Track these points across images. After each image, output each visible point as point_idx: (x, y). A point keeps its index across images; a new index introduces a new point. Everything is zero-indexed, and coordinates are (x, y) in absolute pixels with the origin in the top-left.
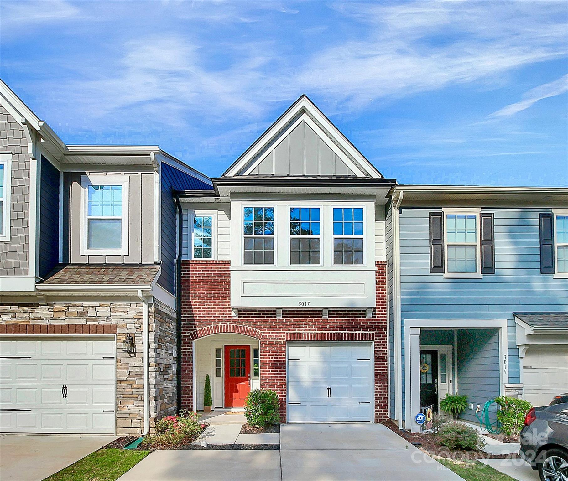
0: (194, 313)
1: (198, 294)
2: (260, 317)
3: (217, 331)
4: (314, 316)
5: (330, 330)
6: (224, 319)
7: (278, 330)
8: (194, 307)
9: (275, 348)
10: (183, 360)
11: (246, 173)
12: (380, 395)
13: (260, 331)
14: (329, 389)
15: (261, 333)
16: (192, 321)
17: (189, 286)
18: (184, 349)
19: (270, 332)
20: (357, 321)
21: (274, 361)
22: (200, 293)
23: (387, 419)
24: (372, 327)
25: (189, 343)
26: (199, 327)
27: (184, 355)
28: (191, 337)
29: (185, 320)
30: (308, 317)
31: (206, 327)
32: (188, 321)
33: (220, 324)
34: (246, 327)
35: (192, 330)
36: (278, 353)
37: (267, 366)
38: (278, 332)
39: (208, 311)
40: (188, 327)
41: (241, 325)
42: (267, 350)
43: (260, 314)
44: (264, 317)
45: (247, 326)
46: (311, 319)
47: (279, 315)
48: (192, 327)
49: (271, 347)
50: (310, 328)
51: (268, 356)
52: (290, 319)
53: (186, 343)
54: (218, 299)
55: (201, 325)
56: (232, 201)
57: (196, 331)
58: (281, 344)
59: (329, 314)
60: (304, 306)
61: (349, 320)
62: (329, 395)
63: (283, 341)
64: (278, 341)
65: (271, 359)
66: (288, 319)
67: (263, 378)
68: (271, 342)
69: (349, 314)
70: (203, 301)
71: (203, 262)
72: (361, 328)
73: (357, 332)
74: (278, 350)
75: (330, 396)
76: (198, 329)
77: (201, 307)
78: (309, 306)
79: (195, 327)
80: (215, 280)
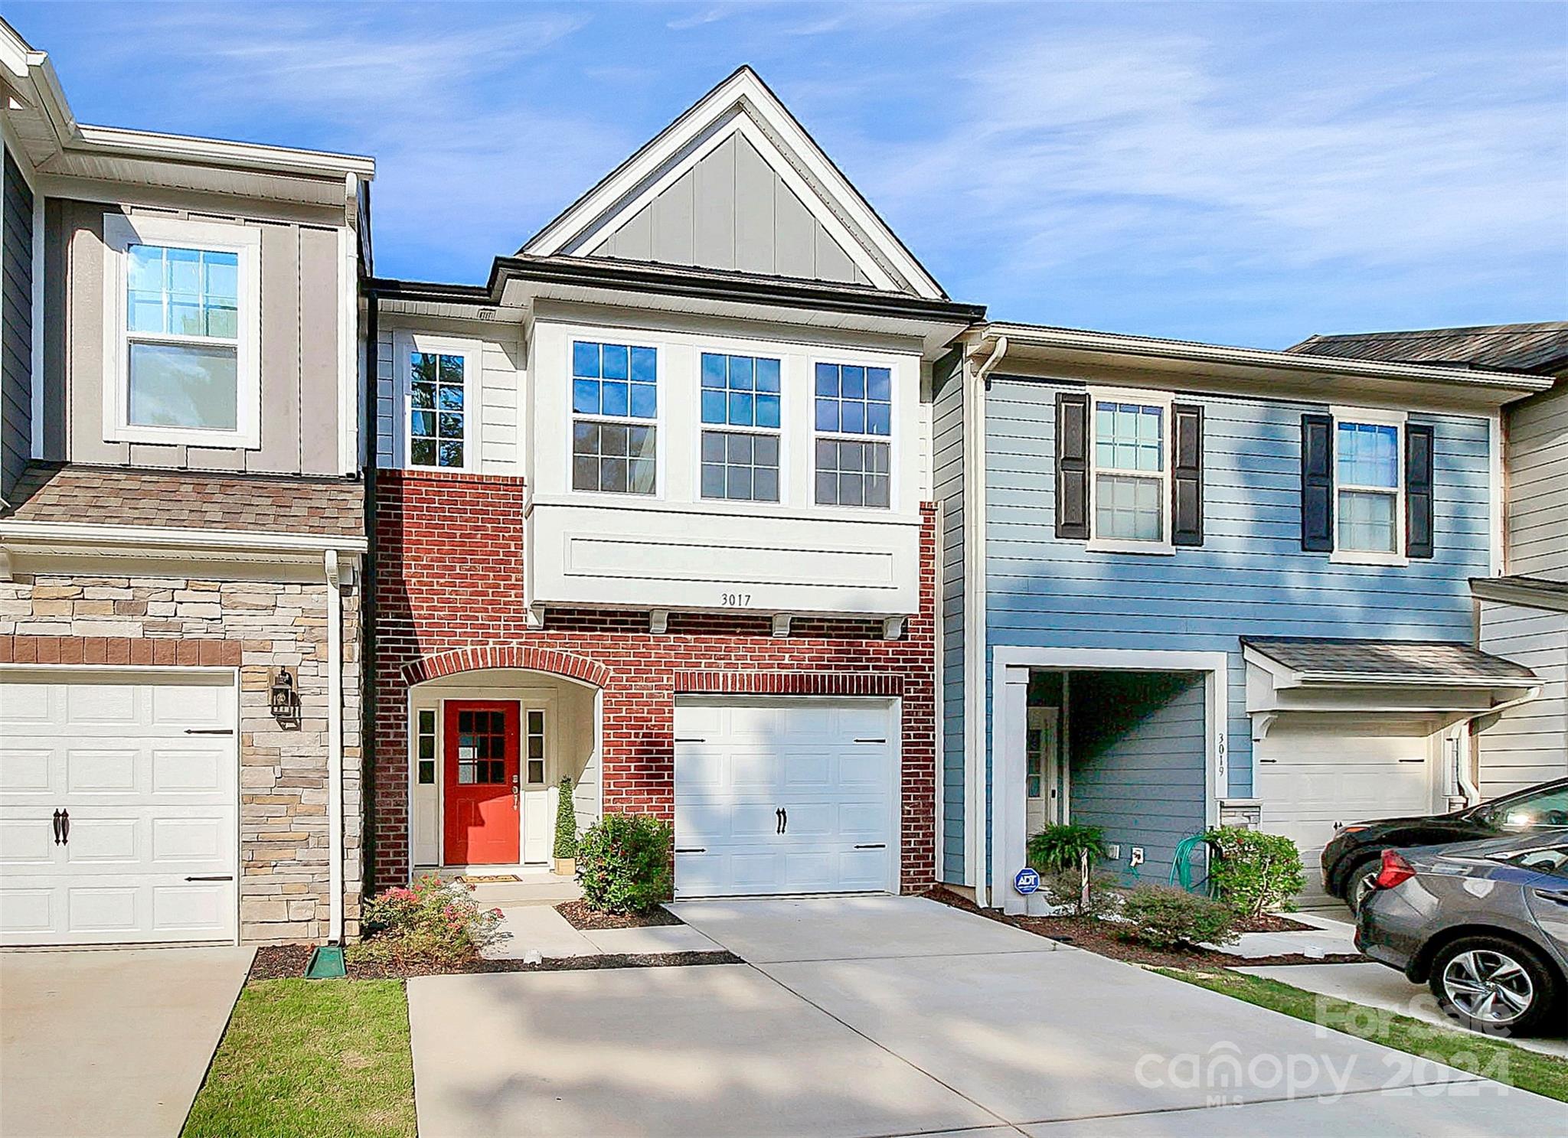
0: (413, 612)
1: (424, 562)
2: (602, 630)
3: (481, 663)
4: (751, 630)
5: (791, 666)
6: (502, 632)
7: (652, 664)
8: (413, 596)
9: (646, 711)
10: (380, 739)
11: (582, 252)
12: (916, 828)
13: (604, 667)
14: (781, 813)
15: (607, 671)
16: (410, 633)
17: (400, 541)
18: (383, 709)
19: (633, 668)
20: (861, 646)
21: (642, 744)
22: (432, 561)
23: (931, 885)
24: (898, 660)
25: (399, 692)
26: (430, 650)
27: (383, 726)
28: (403, 678)
29: (386, 632)
30: (734, 633)
31: (451, 652)
32: (395, 633)
33: (491, 645)
34: (565, 654)
35: (407, 658)
36: (653, 723)
37: (624, 756)
38: (653, 668)
39: (456, 609)
40: (394, 650)
41: (551, 650)
42: (624, 714)
43: (604, 622)
44: (616, 630)
45: (568, 652)
46: (742, 637)
47: (659, 626)
48: (409, 650)
49: (634, 707)
50: (740, 662)
51: (625, 731)
52: (686, 636)
53: (392, 693)
54: (486, 577)
55: (436, 647)
56: (539, 320)
57: (421, 663)
58: (661, 700)
59: (792, 627)
60: (736, 606)
61: (841, 644)
62: (781, 829)
63: (665, 692)
64: (654, 691)
65: (633, 739)
66: (682, 636)
67: (612, 788)
68: (634, 696)
69: (841, 629)
70: (442, 581)
71: (442, 478)
72: (871, 664)
73: (861, 673)
74: (653, 716)
75: (783, 831)
76: (426, 657)
77: (435, 597)
78: (748, 606)
79: (417, 650)
80: (477, 528)
